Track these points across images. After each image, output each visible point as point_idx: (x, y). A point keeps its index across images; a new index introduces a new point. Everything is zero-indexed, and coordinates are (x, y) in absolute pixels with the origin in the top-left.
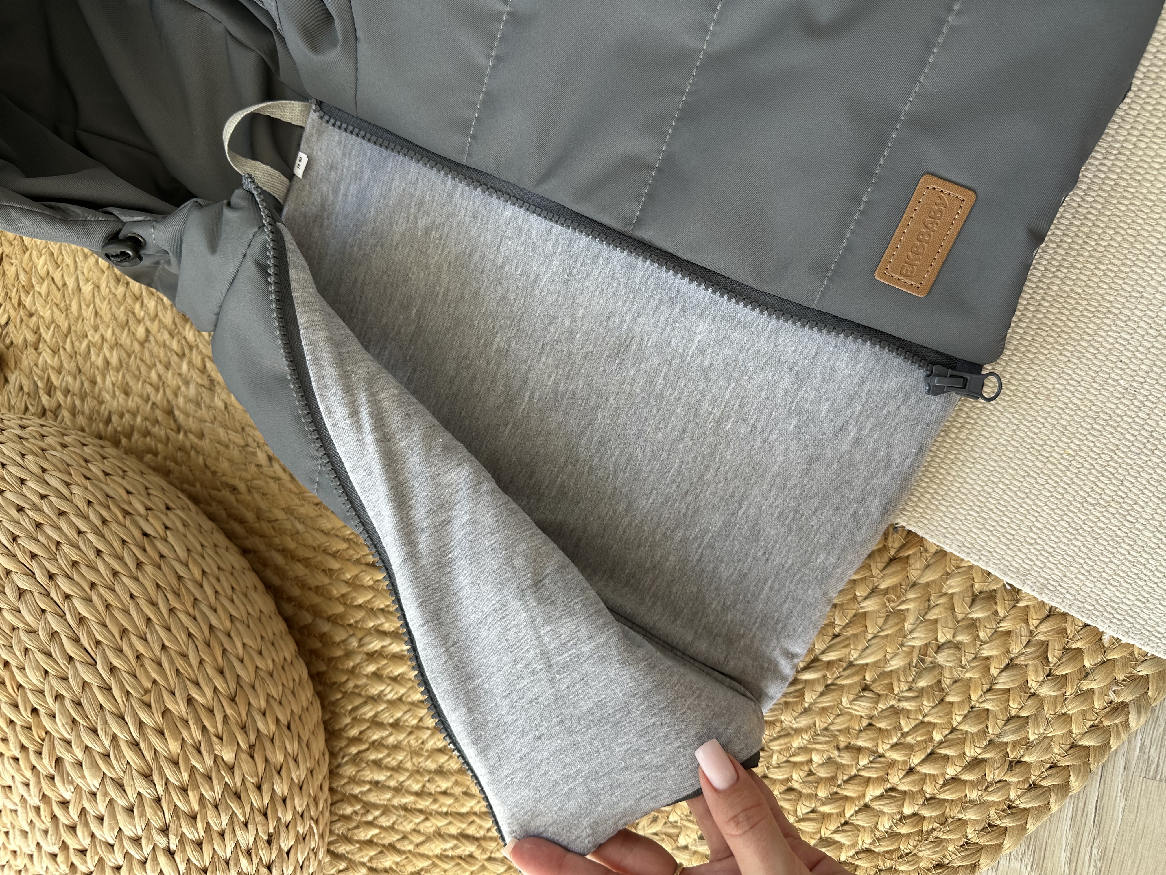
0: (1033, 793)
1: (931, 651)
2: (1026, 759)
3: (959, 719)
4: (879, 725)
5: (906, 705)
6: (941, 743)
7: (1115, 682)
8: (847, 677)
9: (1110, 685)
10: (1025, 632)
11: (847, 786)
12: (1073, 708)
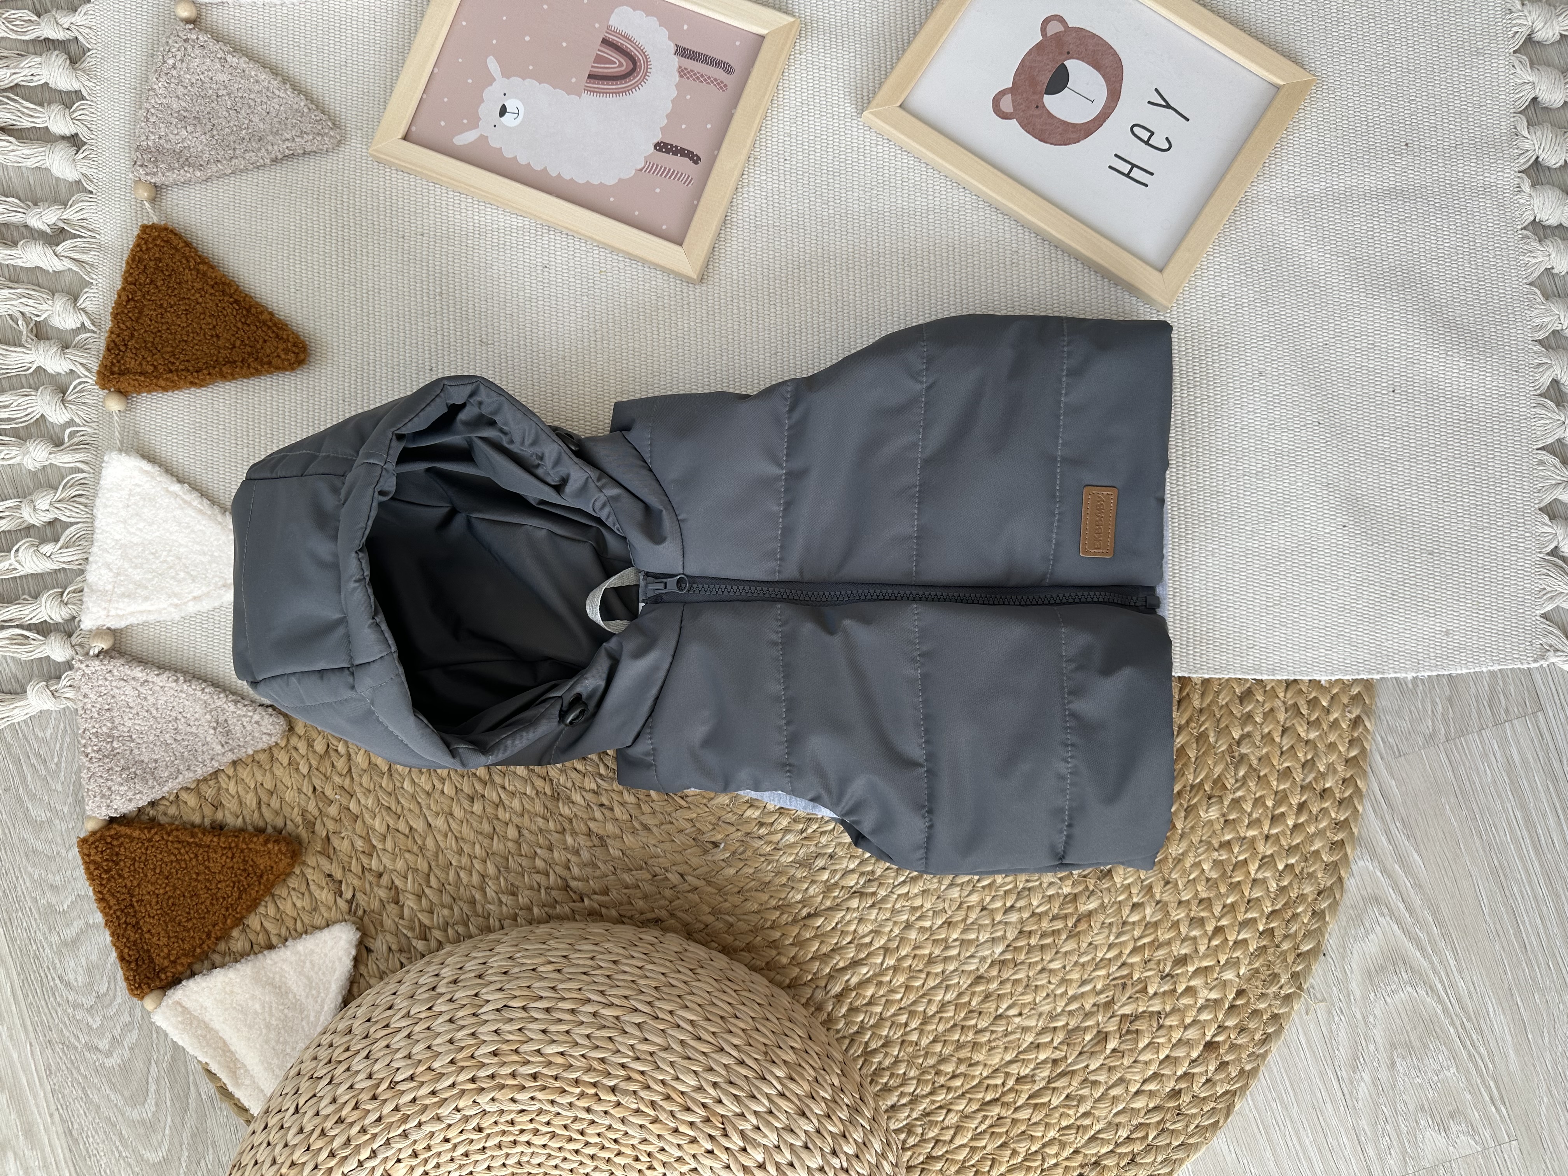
0: (1343, 805)
1: (1235, 747)
2: (1327, 786)
3: (1275, 783)
4: (1231, 817)
5: (1239, 794)
6: (1274, 806)
7: (1345, 706)
8: (1195, 796)
9: (1344, 711)
10: (1280, 704)
11: (1235, 873)
12: (1332, 738)
